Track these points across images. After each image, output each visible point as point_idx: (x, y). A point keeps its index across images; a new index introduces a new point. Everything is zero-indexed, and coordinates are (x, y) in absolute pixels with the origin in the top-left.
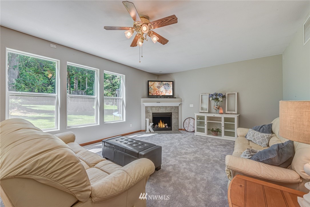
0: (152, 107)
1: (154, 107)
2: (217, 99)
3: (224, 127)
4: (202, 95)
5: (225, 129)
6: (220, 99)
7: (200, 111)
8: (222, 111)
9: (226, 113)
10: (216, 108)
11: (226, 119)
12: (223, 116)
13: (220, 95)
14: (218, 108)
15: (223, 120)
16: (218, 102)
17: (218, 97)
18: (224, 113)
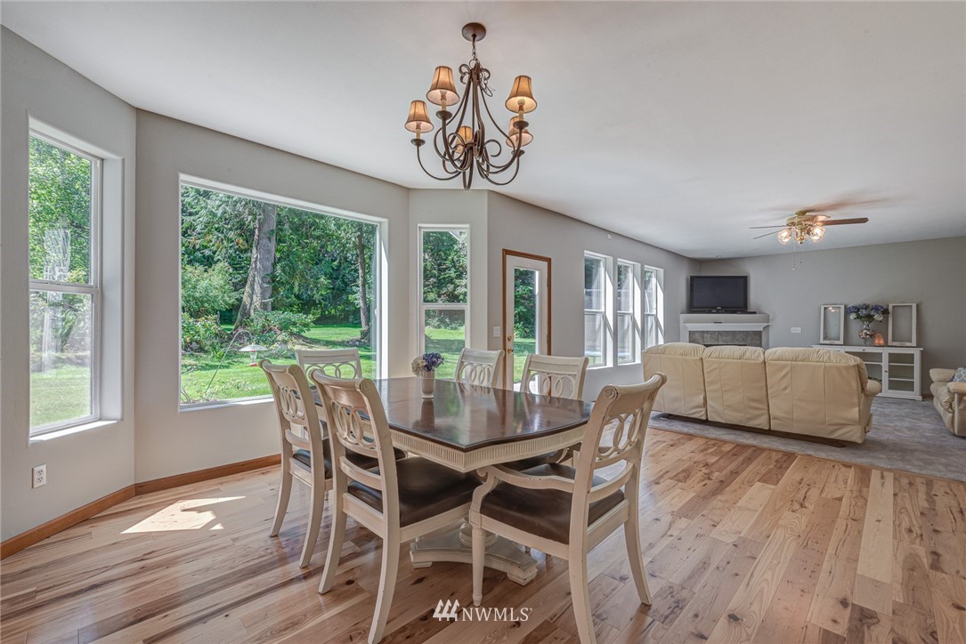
0: (703, 332)
1: (707, 332)
2: (869, 318)
3: (887, 374)
4: (825, 308)
5: (890, 376)
6: (878, 317)
7: (822, 341)
8: (882, 342)
9: (889, 344)
10: (867, 335)
11: (893, 357)
12: (885, 352)
13: (876, 308)
14: (871, 336)
15: (885, 358)
16: (870, 322)
17: (872, 313)
18: (886, 345)
